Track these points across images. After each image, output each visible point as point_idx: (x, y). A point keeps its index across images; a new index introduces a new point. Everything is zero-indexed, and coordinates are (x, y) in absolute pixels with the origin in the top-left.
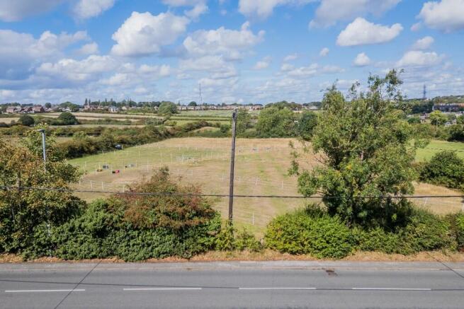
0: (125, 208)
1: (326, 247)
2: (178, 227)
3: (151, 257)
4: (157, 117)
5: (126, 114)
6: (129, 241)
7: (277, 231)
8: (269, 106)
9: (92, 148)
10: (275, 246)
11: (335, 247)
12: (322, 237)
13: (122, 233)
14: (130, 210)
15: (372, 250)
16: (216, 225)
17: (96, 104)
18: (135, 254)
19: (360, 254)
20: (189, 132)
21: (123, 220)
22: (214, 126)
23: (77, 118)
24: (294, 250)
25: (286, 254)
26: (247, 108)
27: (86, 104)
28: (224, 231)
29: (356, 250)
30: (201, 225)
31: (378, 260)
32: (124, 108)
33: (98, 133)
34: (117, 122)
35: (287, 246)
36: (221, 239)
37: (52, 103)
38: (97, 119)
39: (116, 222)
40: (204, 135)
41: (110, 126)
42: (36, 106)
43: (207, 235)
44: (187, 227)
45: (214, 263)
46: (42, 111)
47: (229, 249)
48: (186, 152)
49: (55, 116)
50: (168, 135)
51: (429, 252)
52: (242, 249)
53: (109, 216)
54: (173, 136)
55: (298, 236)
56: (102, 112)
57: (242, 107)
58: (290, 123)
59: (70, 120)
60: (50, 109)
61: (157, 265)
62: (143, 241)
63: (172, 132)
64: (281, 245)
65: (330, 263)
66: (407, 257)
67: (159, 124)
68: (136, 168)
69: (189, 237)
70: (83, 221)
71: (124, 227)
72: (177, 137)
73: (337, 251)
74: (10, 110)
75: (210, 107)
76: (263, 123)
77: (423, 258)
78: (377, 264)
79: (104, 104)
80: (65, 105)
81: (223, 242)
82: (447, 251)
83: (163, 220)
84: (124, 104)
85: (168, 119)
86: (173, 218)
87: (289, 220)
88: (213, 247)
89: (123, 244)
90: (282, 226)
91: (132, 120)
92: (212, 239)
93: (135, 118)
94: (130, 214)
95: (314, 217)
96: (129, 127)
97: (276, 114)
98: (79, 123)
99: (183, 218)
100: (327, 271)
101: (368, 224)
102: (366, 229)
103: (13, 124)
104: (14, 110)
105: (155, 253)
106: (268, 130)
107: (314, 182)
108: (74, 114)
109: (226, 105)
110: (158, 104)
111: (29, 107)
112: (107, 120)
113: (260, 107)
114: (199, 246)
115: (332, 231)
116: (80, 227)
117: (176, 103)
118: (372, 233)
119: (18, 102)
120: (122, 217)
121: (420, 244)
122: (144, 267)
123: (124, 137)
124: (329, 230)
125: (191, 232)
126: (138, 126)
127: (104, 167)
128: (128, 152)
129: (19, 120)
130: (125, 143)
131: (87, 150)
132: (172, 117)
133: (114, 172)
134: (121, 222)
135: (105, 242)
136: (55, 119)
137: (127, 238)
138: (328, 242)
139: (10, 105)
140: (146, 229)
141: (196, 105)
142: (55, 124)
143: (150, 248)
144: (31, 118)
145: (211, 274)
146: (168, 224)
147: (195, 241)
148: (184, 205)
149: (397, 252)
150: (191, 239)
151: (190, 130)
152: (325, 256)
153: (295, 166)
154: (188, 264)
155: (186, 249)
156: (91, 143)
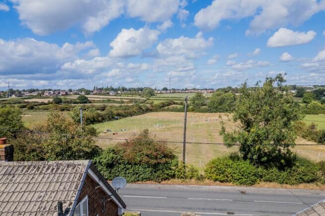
0: (124, 152)
1: (241, 178)
2: (153, 163)
3: (138, 180)
4: (141, 98)
5: (120, 96)
6: (126, 171)
7: (212, 168)
8: (218, 90)
9: (100, 119)
10: (211, 177)
11: (247, 178)
12: (239, 172)
13: (122, 166)
14: (127, 153)
15: (271, 181)
16: (175, 163)
17: (101, 89)
18: (129, 178)
19: (262, 183)
20: (162, 108)
21: (123, 158)
22: (179, 104)
23: (88, 99)
24: (222, 180)
25: (218, 182)
26: (203, 92)
27: (94, 90)
28: (180, 167)
29: (260, 181)
30: (167, 163)
31: (274, 187)
32: (119, 92)
33: (103, 109)
34: (114, 102)
35: (218, 177)
36: (178, 172)
37: (73, 89)
38: (102, 99)
39: (119, 160)
40: (172, 110)
41: (110, 104)
42: (62, 91)
43: (170, 169)
44: (159, 163)
45: (175, 185)
46: (67, 94)
47: (183, 178)
48: (160, 122)
49: (75, 97)
50: (148, 110)
51: (307, 184)
52: (191, 178)
53: (115, 156)
54: (151, 111)
55: (225, 171)
56: (105, 94)
57: (200, 91)
58: (232, 102)
59: (84, 100)
60: (71, 93)
61: (141, 185)
62: (134, 171)
63: (151, 108)
64: (214, 176)
65: (243, 188)
66: (293, 186)
67: (142, 102)
68: (128, 132)
69: (160, 170)
70: (101, 158)
71: (124, 163)
72: (153, 112)
73: (248, 181)
74: (46, 94)
75: (177, 91)
76: (213, 102)
77: (302, 187)
78: (273, 189)
79: (106, 90)
80: (81, 90)
81: (180, 173)
82: (319, 183)
83: (145, 159)
84: (119, 89)
85: (148, 99)
86: (151, 158)
87: (219, 161)
88: (173, 176)
89: (123, 173)
90: (215, 165)
91: (124, 100)
92: (173, 172)
93: (126, 99)
94: (127, 155)
95: (234, 160)
96: (123, 105)
97: (222, 96)
98: (90, 102)
99: (156, 158)
100: (241, 192)
101: (268, 165)
102: (266, 168)
103: (49, 103)
104: (49, 93)
105: (140, 178)
106: (217, 107)
107: (233, 139)
108: (87, 96)
109: (188, 90)
110: (142, 90)
111: (58, 92)
112: (108, 100)
113: (212, 91)
114: (166, 175)
115: (245, 168)
116: (99, 162)
117: (153, 88)
118: (271, 171)
119: (51, 88)
120: (122, 157)
121: (301, 178)
122: (134, 186)
123: (120, 111)
124: (243, 168)
125: (161, 167)
126: (129, 104)
127: (108, 131)
128: (122, 121)
129: (53, 100)
130: (120, 116)
131: (96, 120)
132: (151, 98)
133: (114, 134)
134: (122, 159)
135: (113, 171)
136: (75, 99)
137: (125, 169)
138: (243, 176)
139: (46, 90)
140: (136, 164)
141: (167, 90)
142: (75, 103)
143: (138, 175)
144: (60, 99)
145: (172, 191)
146: (148, 162)
147: (163, 172)
148: (157, 151)
149: (287, 183)
150: (161, 171)
151: (163, 107)
152: (241, 184)
153: (223, 130)
154: (159, 185)
155: (158, 177)
156: (99, 115)
